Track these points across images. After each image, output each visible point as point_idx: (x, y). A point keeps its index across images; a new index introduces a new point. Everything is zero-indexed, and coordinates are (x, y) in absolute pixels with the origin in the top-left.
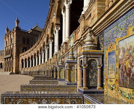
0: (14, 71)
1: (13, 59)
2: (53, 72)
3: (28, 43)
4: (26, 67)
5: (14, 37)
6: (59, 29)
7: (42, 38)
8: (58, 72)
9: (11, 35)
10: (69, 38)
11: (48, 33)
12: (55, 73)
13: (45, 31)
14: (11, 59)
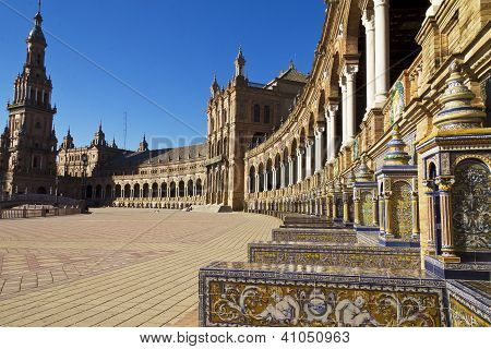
0: (230, 203)
1: (227, 166)
2: (339, 203)
3: (267, 121)
4: (261, 189)
5: (230, 105)
6: (356, 70)
7: (304, 103)
8: (356, 204)
9: (223, 100)
10: (387, 95)
11: (323, 84)
12: (345, 207)
13: (313, 81)
14: (223, 167)
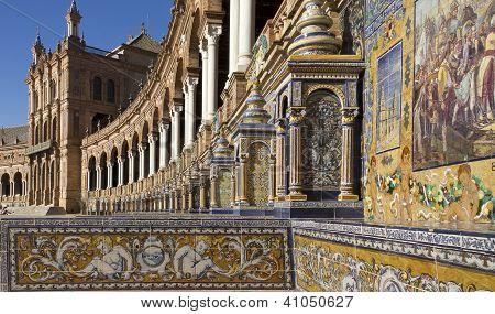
0: (63, 203)
1: (58, 156)
2: (195, 191)
3: (111, 99)
4: (104, 186)
5: (60, 74)
6: (220, 32)
7: (158, 76)
8: (213, 184)
9: (50, 67)
11: (181, 51)
12: (202, 191)
13: (169, 47)
14: (53, 157)
